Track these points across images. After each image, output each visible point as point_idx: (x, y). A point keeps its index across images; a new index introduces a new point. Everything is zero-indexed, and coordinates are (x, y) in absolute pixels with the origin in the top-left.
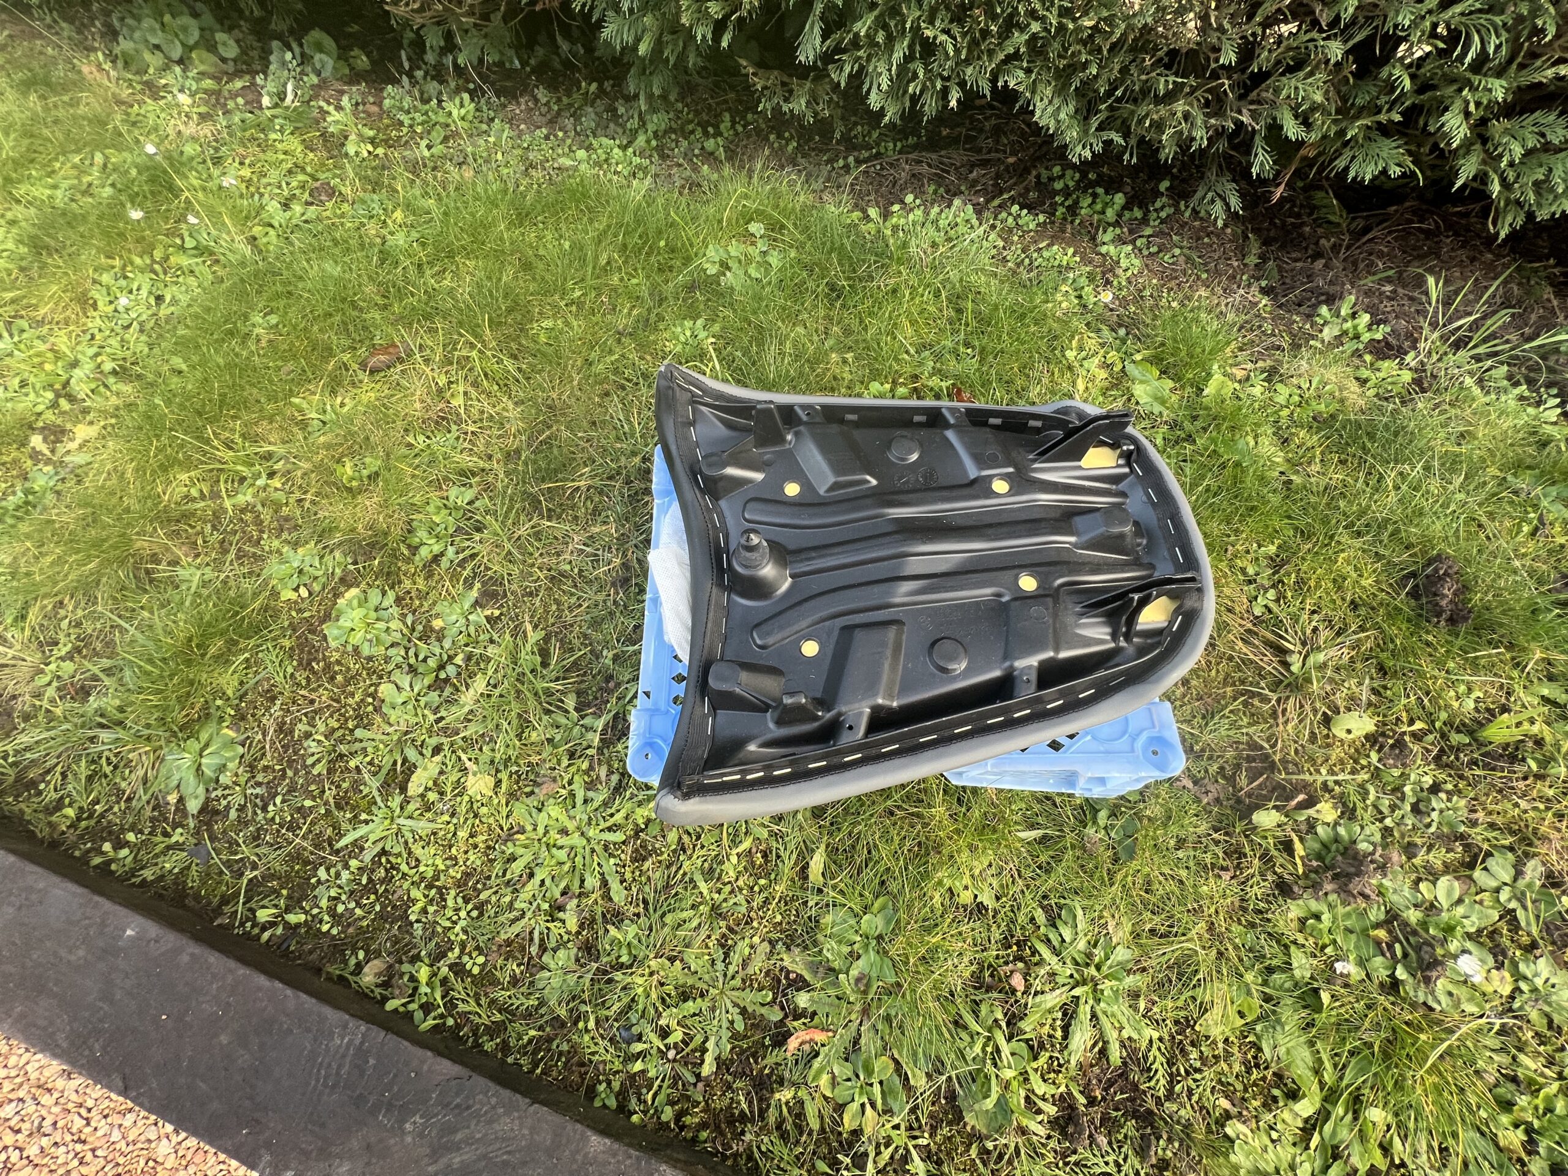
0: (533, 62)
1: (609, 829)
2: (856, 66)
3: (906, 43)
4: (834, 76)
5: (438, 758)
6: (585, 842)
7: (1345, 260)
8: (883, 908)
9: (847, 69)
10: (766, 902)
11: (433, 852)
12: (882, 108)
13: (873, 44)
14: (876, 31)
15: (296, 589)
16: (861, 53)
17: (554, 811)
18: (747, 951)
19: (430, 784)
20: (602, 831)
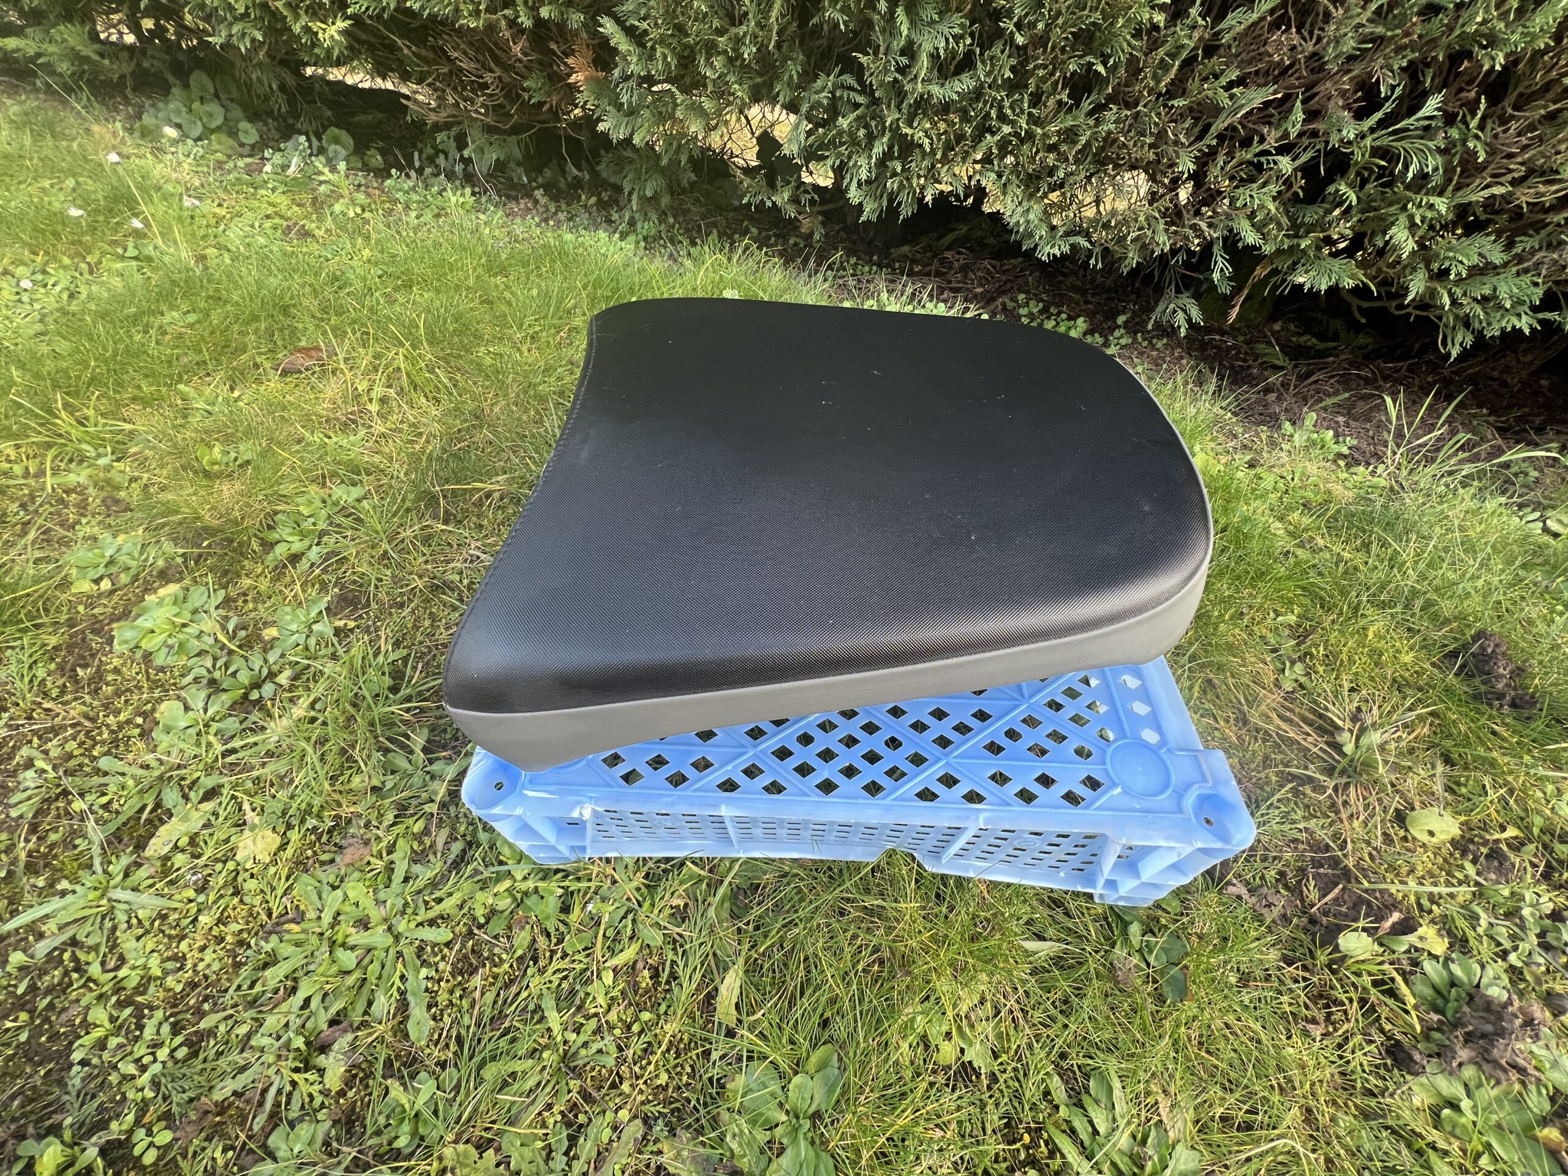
0: (540, 180)
1: (432, 923)
3: (885, 140)
5: (208, 806)
6: (391, 940)
7: (1295, 395)
8: (823, 1066)
10: (648, 1050)
11: (150, 946)
12: (861, 204)
14: (858, 129)
15: (97, 581)
17: (355, 889)
18: (607, 1134)
19: (184, 841)
20: (421, 924)
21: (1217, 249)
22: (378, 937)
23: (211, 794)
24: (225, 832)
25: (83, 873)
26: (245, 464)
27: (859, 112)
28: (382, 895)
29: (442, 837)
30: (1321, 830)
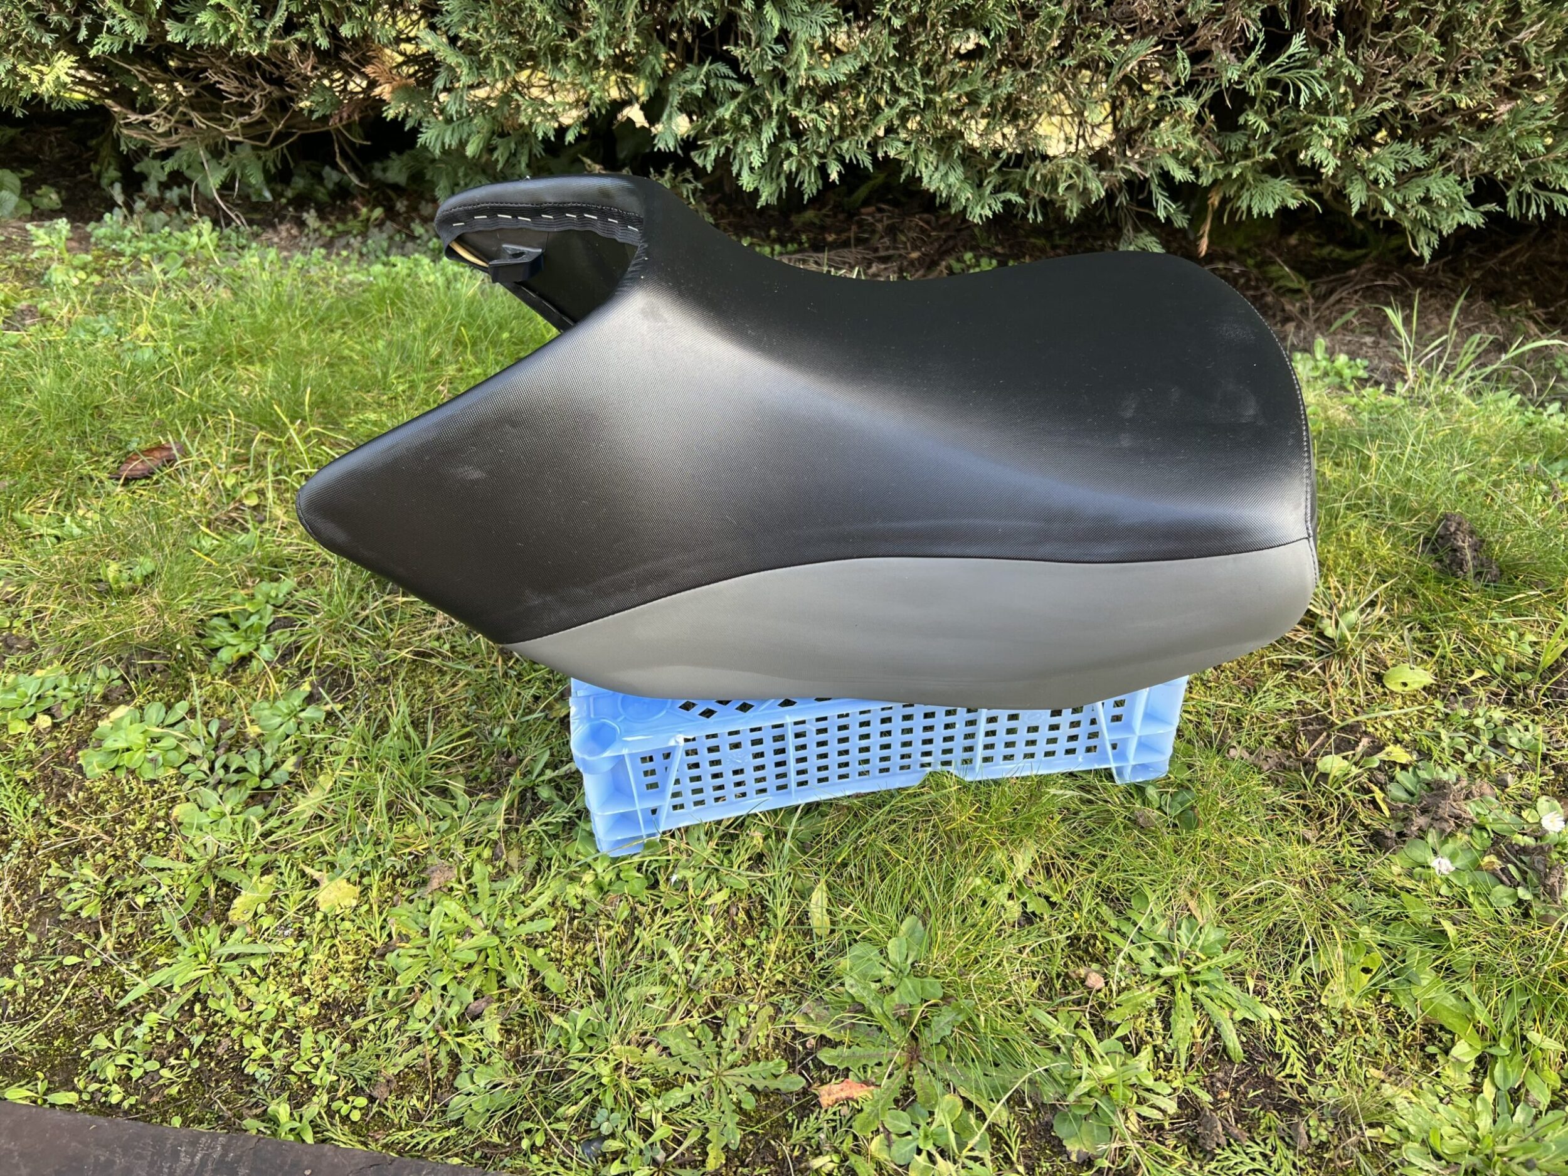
0: (289, 193)
1: (532, 919)
2: (723, 150)
3: (774, 124)
4: (699, 162)
5: (267, 879)
6: (497, 941)
7: (1316, 321)
8: (912, 932)
9: (713, 153)
10: (759, 964)
12: (756, 190)
13: (738, 127)
14: (741, 116)
15: (31, 720)
16: (727, 137)
17: (452, 906)
18: (743, 1022)
20: (523, 922)
21: (1154, 188)
22: (483, 938)
23: (266, 870)
24: (298, 894)
25: (175, 950)
26: (148, 578)
27: (739, 99)
28: (475, 911)
29: (513, 858)
30: (1312, 700)
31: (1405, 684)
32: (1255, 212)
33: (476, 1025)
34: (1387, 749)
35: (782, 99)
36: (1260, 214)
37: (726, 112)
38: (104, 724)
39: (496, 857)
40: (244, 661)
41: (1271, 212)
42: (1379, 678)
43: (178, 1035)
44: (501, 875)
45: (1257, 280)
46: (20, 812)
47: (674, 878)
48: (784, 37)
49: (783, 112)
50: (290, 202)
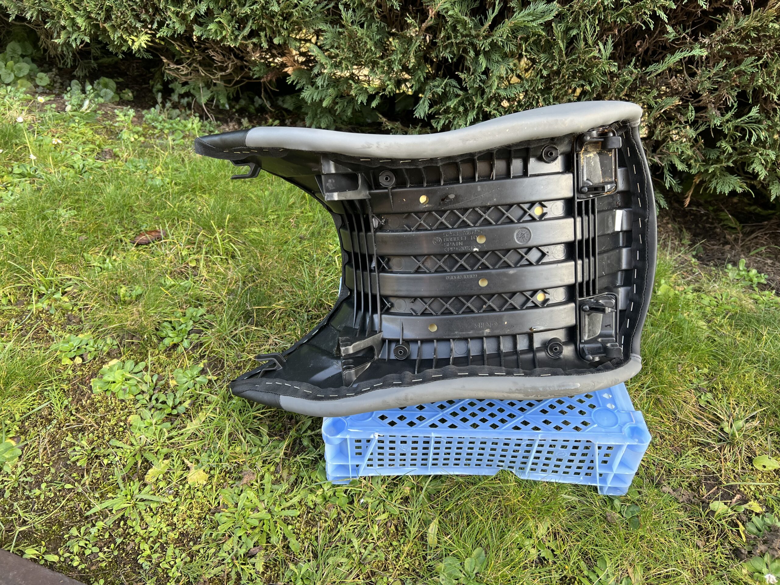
1: (289, 508)
5: (166, 462)
6: (270, 517)
7: (741, 246)
8: (478, 556)
10: (397, 557)
13: (456, 111)
14: (459, 107)
15: (73, 359)
16: (450, 115)
17: (251, 494)
19: (161, 477)
20: (284, 509)
21: (666, 171)
22: (263, 514)
23: (167, 457)
24: (179, 473)
25: (117, 491)
26: (139, 297)
27: (459, 98)
28: (262, 499)
29: (285, 474)
30: (711, 466)
31: (764, 467)
32: (718, 191)
33: (253, 560)
34: (750, 503)
35: (481, 101)
36: (721, 192)
37: (452, 104)
38: (105, 367)
39: (276, 472)
40: (175, 346)
41: (727, 192)
42: (750, 460)
43: (110, 535)
44: (277, 482)
45: (713, 219)
46: (59, 405)
47: (362, 501)
48: (486, 72)
49: (480, 108)
50: (237, 112)
